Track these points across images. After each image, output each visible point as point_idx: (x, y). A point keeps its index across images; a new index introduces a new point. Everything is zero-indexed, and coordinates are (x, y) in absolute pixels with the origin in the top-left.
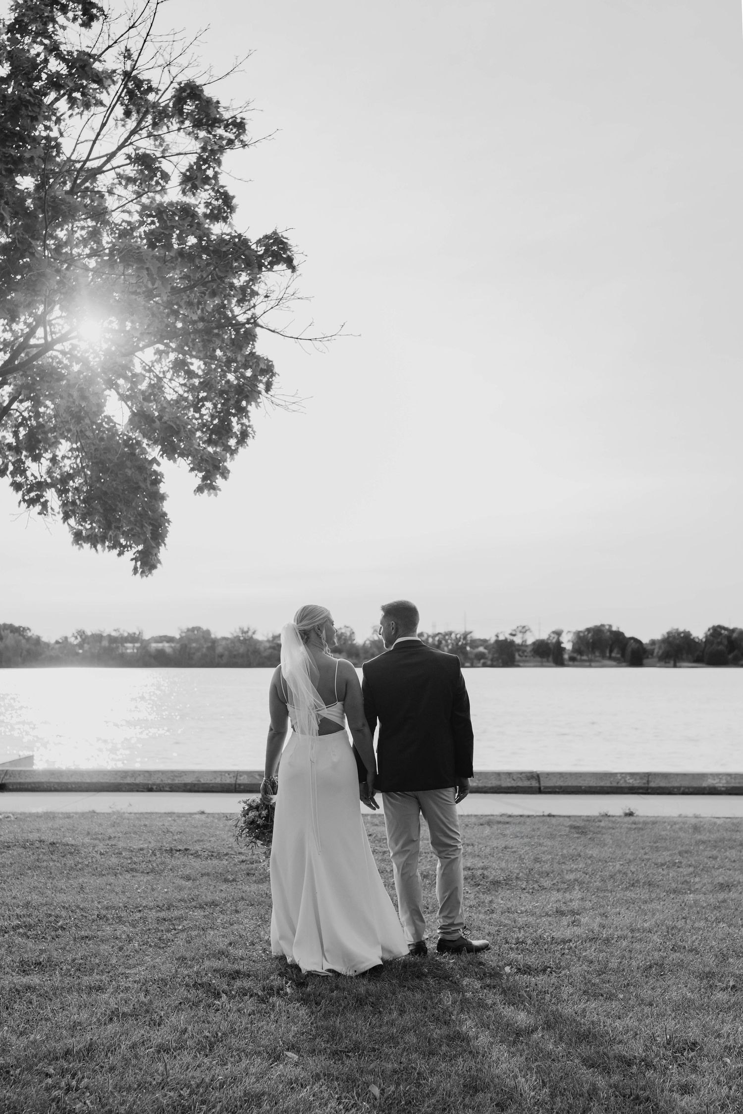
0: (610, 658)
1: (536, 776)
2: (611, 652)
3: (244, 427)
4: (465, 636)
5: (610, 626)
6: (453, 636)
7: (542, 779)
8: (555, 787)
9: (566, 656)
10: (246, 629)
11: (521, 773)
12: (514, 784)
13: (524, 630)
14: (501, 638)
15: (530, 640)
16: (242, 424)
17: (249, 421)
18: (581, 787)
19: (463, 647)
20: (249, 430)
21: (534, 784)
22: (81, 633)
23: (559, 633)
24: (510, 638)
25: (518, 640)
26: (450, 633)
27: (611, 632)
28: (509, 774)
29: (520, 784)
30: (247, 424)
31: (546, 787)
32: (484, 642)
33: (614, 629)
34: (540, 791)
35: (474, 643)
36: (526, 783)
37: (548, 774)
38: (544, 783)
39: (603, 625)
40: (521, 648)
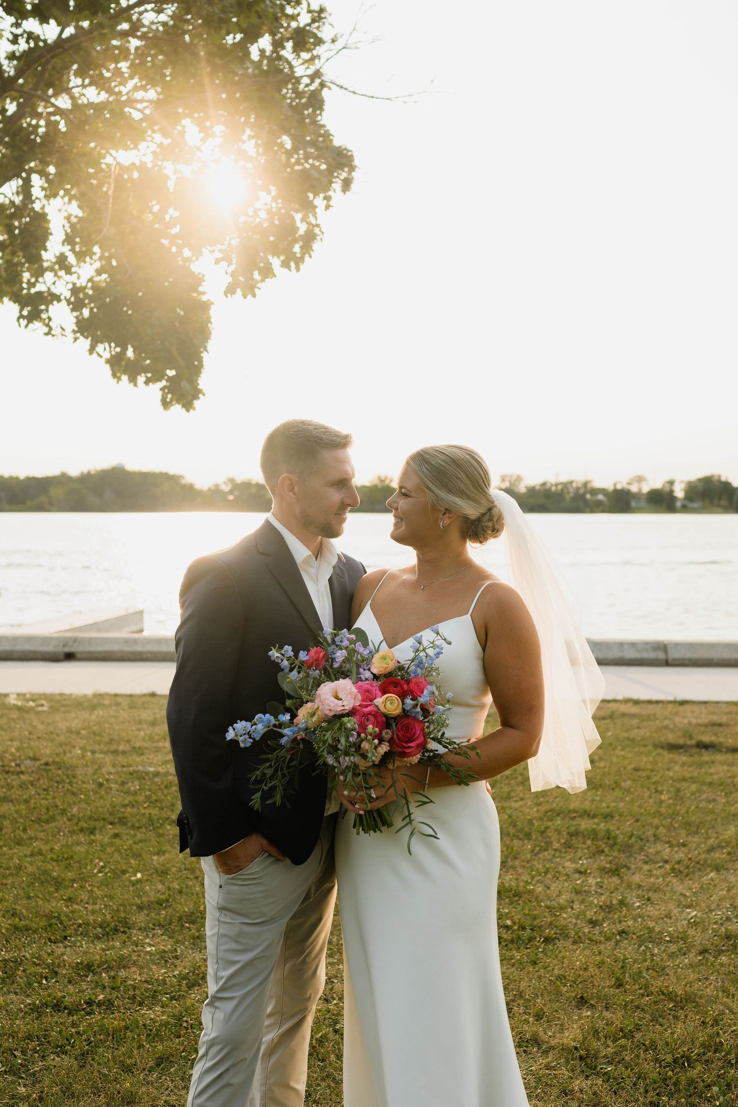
0: (719, 506)
1: (663, 647)
2: (720, 499)
3: (311, 227)
4: (585, 484)
5: (720, 476)
6: (574, 485)
7: (670, 650)
8: (684, 659)
9: (678, 504)
10: (383, 478)
11: (646, 643)
12: (638, 655)
13: (640, 479)
14: (619, 487)
15: (646, 489)
16: (309, 223)
17: (316, 219)
18: (712, 660)
19: (584, 495)
20: (317, 230)
21: (661, 655)
22: (232, 480)
23: (671, 483)
24: (626, 487)
25: (634, 489)
26: (571, 482)
27: (720, 481)
28: (633, 645)
29: (645, 655)
30: (314, 222)
31: (674, 660)
32: (603, 491)
33: (723, 479)
34: (667, 663)
35: (595, 492)
36: (652, 655)
37: (677, 645)
38: (673, 655)
39: (713, 476)
40: (637, 496)
